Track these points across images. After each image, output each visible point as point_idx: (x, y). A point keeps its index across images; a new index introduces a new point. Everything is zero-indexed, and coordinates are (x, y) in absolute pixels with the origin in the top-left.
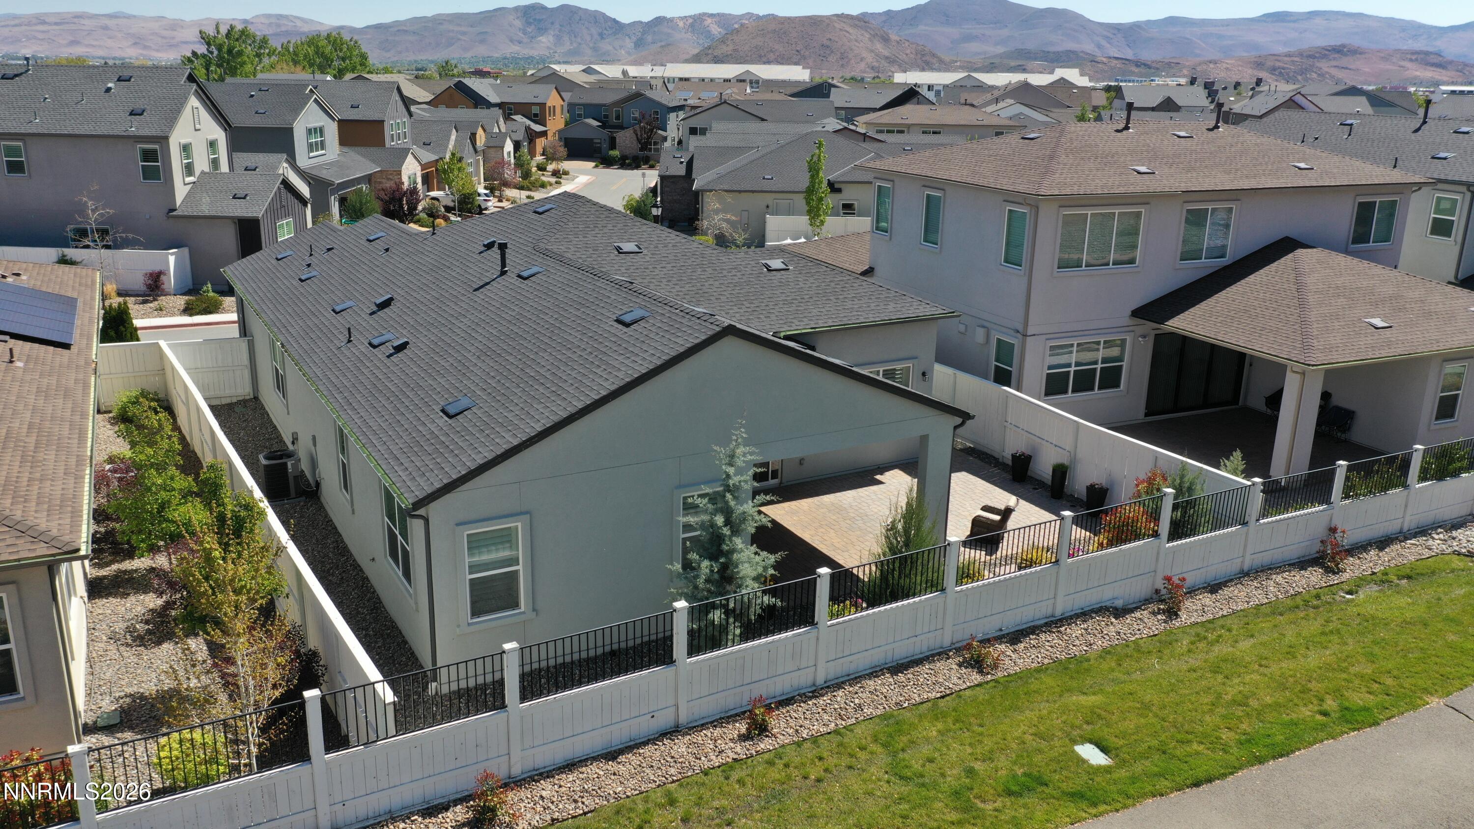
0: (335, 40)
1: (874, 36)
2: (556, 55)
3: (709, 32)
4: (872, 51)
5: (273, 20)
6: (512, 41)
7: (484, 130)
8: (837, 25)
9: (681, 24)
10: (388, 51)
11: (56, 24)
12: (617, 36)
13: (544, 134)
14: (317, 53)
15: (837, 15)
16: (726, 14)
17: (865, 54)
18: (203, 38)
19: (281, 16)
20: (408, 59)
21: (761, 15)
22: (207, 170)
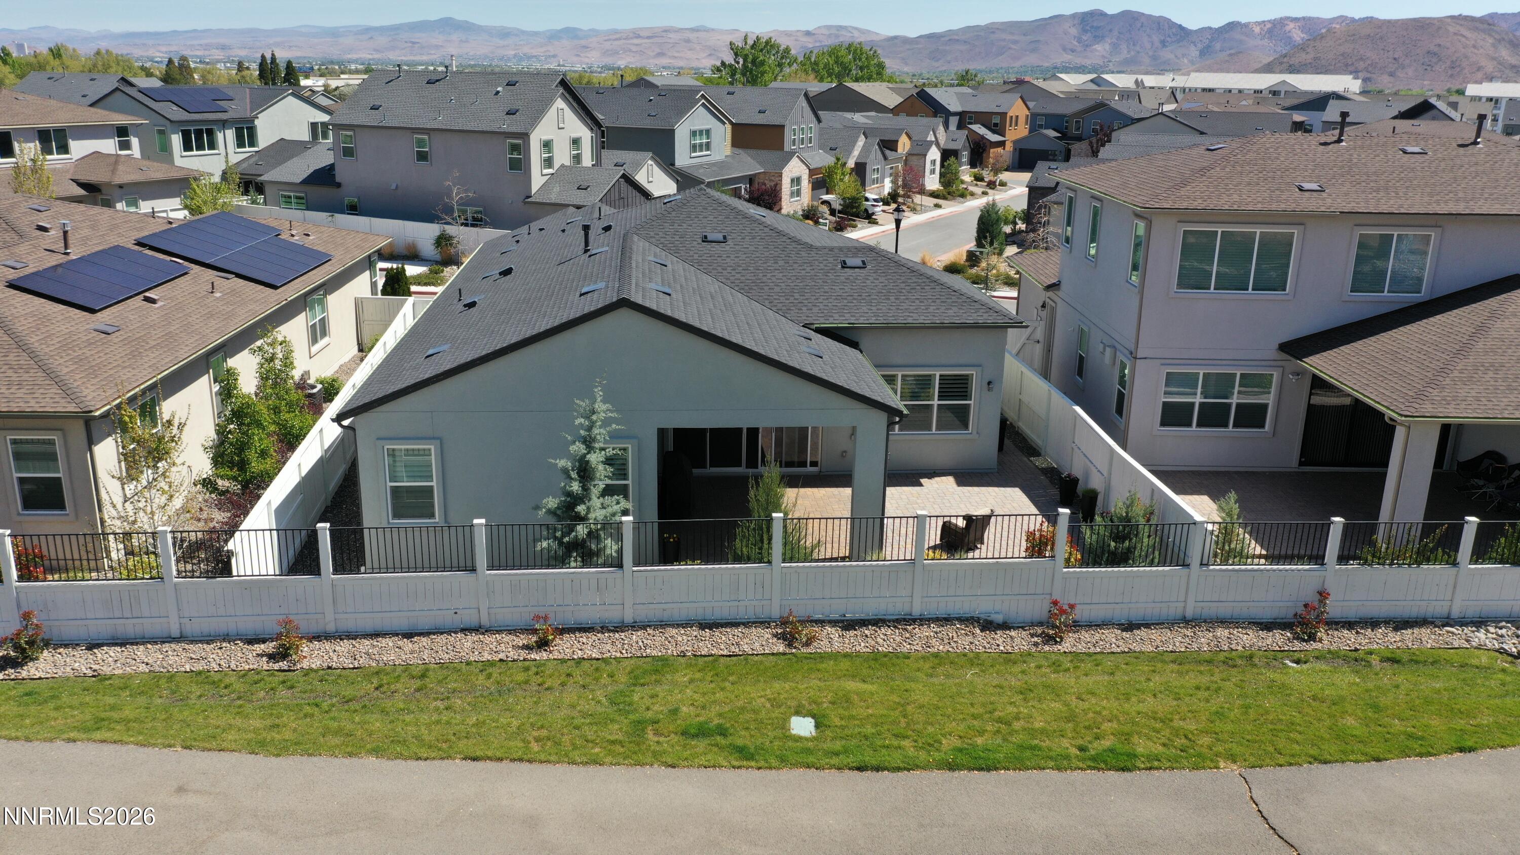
0: (855, 50)
1: (1499, 41)
2: (1111, 64)
3: (1290, 38)
4: (1494, 59)
5: (834, 31)
6: (1065, 50)
7: (910, 138)
8: (1451, 29)
9: (1257, 30)
10: (937, 61)
11: (648, 38)
12: (1181, 44)
13: (1002, 144)
14: (836, 62)
15: (1452, 17)
16: (1313, 18)
17: (1483, 62)
18: (732, 49)
19: (840, 27)
20: (956, 69)
21: (1357, 18)
22: (567, 163)
